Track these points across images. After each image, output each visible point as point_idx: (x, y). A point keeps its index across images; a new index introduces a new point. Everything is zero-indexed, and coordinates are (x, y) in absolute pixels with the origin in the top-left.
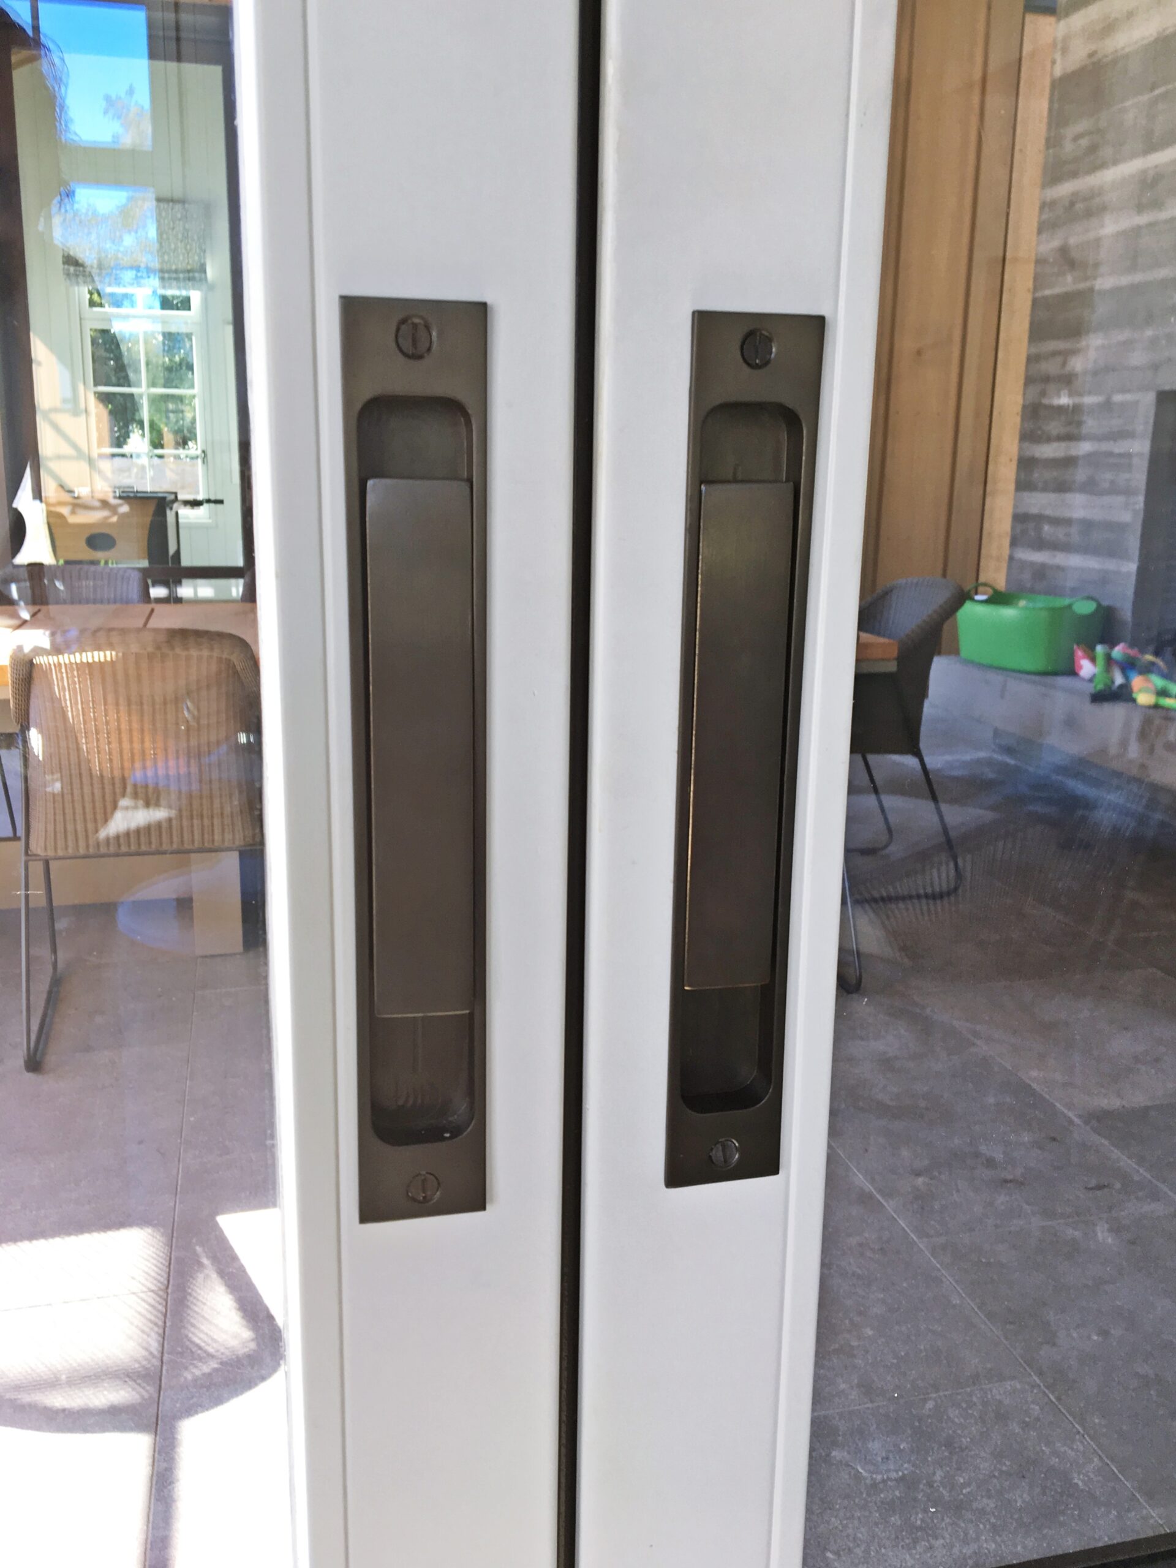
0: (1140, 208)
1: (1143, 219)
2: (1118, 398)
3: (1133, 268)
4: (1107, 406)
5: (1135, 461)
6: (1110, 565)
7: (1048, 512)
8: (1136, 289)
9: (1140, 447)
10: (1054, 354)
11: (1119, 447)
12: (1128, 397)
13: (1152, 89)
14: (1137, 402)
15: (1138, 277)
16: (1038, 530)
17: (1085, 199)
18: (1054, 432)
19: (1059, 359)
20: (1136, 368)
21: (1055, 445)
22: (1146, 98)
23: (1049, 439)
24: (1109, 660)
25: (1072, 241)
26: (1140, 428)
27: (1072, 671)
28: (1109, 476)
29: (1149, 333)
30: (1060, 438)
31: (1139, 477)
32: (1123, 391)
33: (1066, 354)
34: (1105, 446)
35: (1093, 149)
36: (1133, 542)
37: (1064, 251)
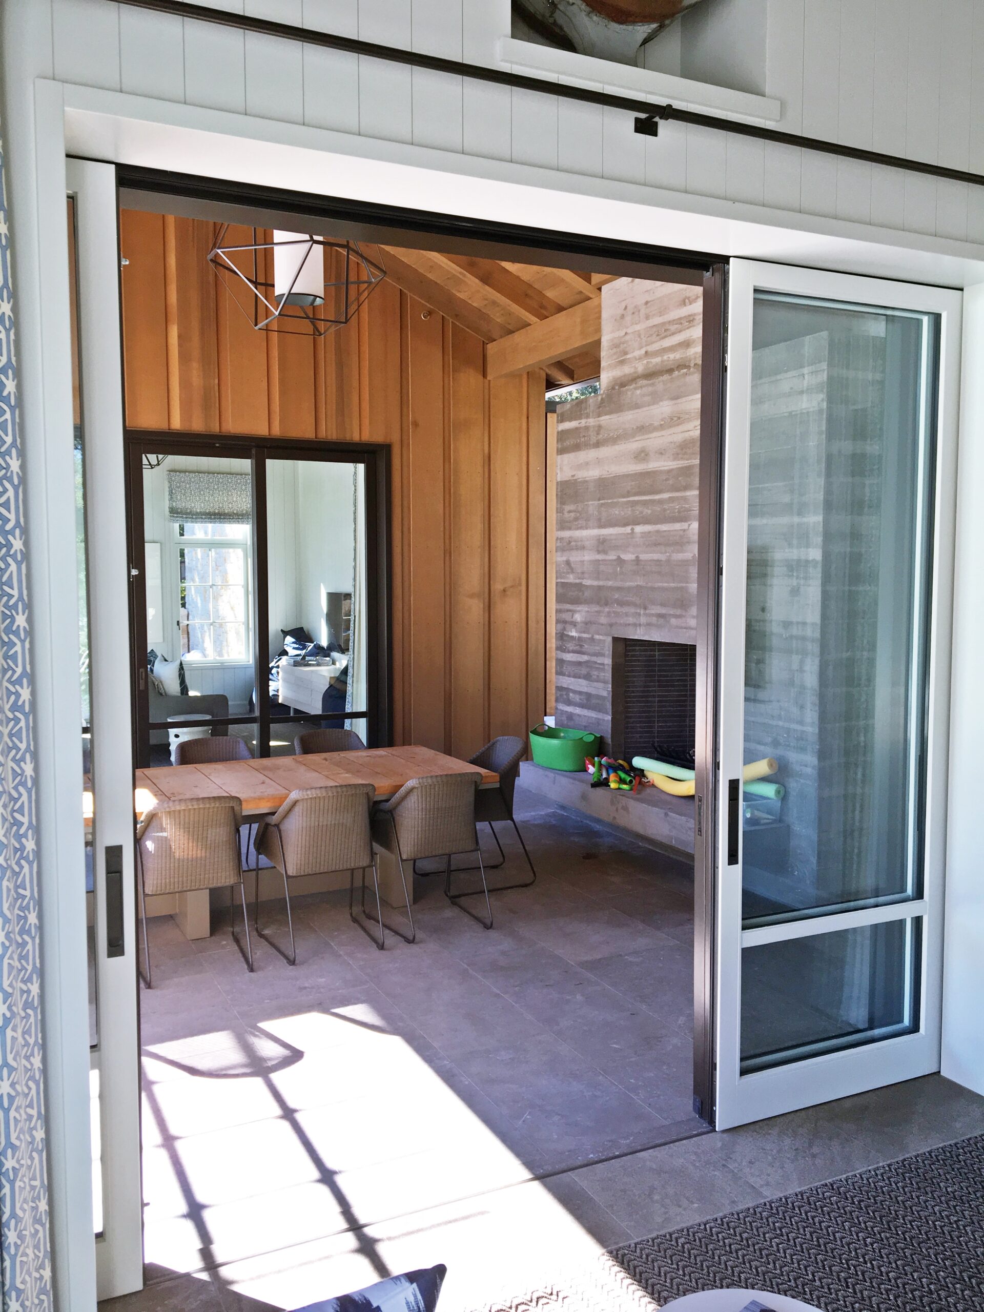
0: (599, 552)
1: (600, 557)
2: (597, 637)
3: (598, 579)
4: (592, 639)
5: (606, 667)
6: (600, 716)
7: (571, 687)
8: (600, 588)
9: (608, 661)
10: (568, 611)
11: (599, 660)
12: (601, 637)
13: (599, 500)
14: (604, 640)
15: (601, 583)
16: (568, 695)
17: (575, 541)
18: (571, 649)
19: (570, 613)
20: (602, 625)
21: (572, 654)
22: (596, 503)
23: (569, 652)
24: (600, 765)
25: (572, 559)
26: (607, 652)
27: (585, 770)
28: (596, 673)
29: (607, 610)
30: (574, 652)
31: (608, 675)
32: (599, 634)
33: (573, 612)
34: (594, 659)
35: (576, 519)
36: (609, 706)
37: (568, 563)
